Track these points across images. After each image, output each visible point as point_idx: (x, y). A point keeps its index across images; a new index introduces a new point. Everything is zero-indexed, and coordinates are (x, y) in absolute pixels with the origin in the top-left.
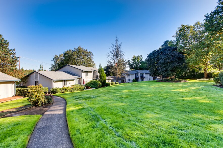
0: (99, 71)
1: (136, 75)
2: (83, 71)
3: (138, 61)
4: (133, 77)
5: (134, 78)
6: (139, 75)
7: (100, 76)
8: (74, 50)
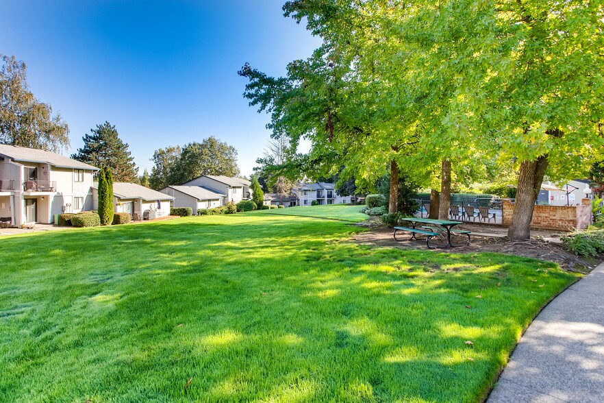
0: (252, 187)
1: (318, 193)
2: (230, 186)
4: (312, 197)
5: (315, 198)
6: (325, 193)
7: (254, 195)
8: (201, 142)
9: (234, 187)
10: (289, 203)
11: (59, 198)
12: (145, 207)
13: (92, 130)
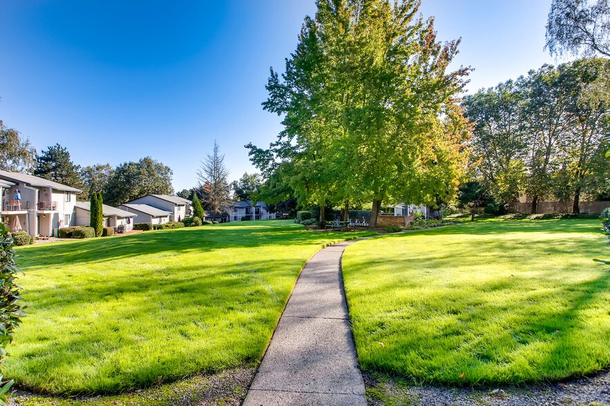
0: (193, 205)
1: (247, 209)
2: (175, 204)
3: (252, 185)
4: (242, 213)
5: (244, 215)
6: (253, 209)
7: (195, 212)
8: (137, 161)
9: (179, 205)
10: (220, 220)
11: (56, 215)
12: (119, 223)
13: (42, 151)
